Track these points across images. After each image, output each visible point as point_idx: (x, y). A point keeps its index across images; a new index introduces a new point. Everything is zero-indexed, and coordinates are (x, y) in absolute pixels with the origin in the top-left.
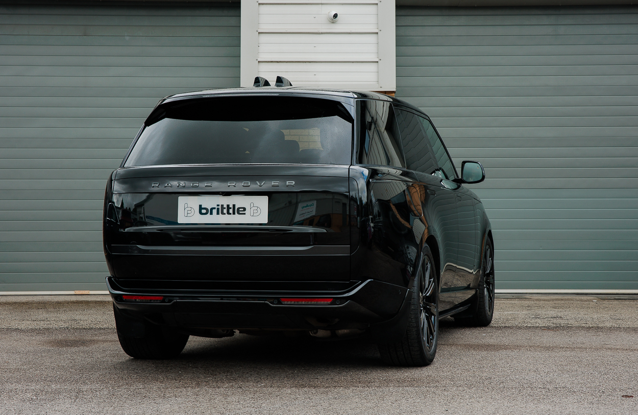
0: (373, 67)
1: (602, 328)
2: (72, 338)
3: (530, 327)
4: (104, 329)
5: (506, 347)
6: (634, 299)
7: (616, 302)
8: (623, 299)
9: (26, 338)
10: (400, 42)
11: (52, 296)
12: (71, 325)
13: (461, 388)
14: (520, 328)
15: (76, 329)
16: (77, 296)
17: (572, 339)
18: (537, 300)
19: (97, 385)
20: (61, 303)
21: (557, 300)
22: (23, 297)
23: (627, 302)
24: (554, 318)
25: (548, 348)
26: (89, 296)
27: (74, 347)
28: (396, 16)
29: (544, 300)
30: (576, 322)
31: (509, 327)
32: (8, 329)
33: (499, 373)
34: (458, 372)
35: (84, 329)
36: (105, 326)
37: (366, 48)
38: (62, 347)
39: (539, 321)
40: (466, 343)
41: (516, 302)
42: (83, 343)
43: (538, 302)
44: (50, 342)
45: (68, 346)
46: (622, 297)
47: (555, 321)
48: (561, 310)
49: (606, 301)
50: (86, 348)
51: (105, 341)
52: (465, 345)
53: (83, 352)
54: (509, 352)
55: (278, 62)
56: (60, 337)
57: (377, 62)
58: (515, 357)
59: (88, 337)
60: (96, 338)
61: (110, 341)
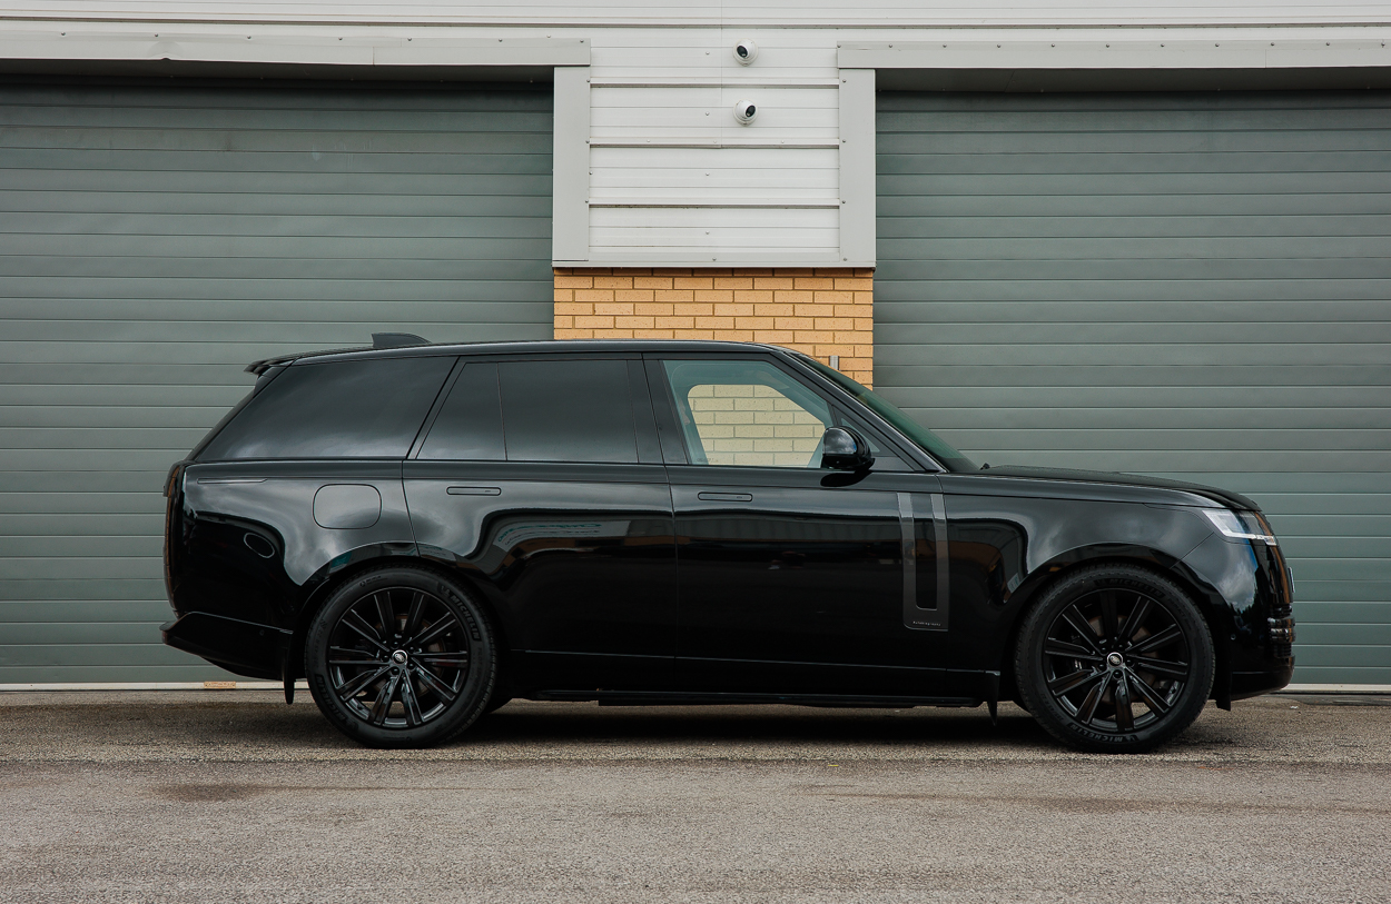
0: (828, 217)
1: (1322, 765)
2: (209, 781)
3: (1170, 763)
4: (274, 762)
5: (1129, 806)
6: (1376, 705)
7: (1339, 710)
8: (1352, 704)
9: (112, 780)
10: (886, 166)
11: (158, 693)
13: (1051, 894)
15: (217, 761)
16: (210, 693)
17: (1265, 788)
19: (275, 883)
20: (177, 707)
22: (99, 694)
23: (1363, 711)
25: (1218, 808)
26: (235, 693)
27: (216, 800)
28: (877, 111)
30: (1264, 753)
32: (72, 763)
33: (1125, 862)
34: (1037, 858)
35: (232, 762)
37: (814, 178)
38: (191, 800)
40: (1042, 795)
42: (234, 791)
44: (162, 790)
45: (202, 798)
46: (1350, 699)
48: (1227, 726)
49: (1319, 707)
50: (240, 804)
51: (281, 788)
52: (1041, 800)
53: (236, 811)
54: (1138, 816)
55: (629, 206)
56: (184, 780)
57: (838, 207)
58: (1152, 826)
59: (242, 778)
60: (259, 781)
61: (291, 788)
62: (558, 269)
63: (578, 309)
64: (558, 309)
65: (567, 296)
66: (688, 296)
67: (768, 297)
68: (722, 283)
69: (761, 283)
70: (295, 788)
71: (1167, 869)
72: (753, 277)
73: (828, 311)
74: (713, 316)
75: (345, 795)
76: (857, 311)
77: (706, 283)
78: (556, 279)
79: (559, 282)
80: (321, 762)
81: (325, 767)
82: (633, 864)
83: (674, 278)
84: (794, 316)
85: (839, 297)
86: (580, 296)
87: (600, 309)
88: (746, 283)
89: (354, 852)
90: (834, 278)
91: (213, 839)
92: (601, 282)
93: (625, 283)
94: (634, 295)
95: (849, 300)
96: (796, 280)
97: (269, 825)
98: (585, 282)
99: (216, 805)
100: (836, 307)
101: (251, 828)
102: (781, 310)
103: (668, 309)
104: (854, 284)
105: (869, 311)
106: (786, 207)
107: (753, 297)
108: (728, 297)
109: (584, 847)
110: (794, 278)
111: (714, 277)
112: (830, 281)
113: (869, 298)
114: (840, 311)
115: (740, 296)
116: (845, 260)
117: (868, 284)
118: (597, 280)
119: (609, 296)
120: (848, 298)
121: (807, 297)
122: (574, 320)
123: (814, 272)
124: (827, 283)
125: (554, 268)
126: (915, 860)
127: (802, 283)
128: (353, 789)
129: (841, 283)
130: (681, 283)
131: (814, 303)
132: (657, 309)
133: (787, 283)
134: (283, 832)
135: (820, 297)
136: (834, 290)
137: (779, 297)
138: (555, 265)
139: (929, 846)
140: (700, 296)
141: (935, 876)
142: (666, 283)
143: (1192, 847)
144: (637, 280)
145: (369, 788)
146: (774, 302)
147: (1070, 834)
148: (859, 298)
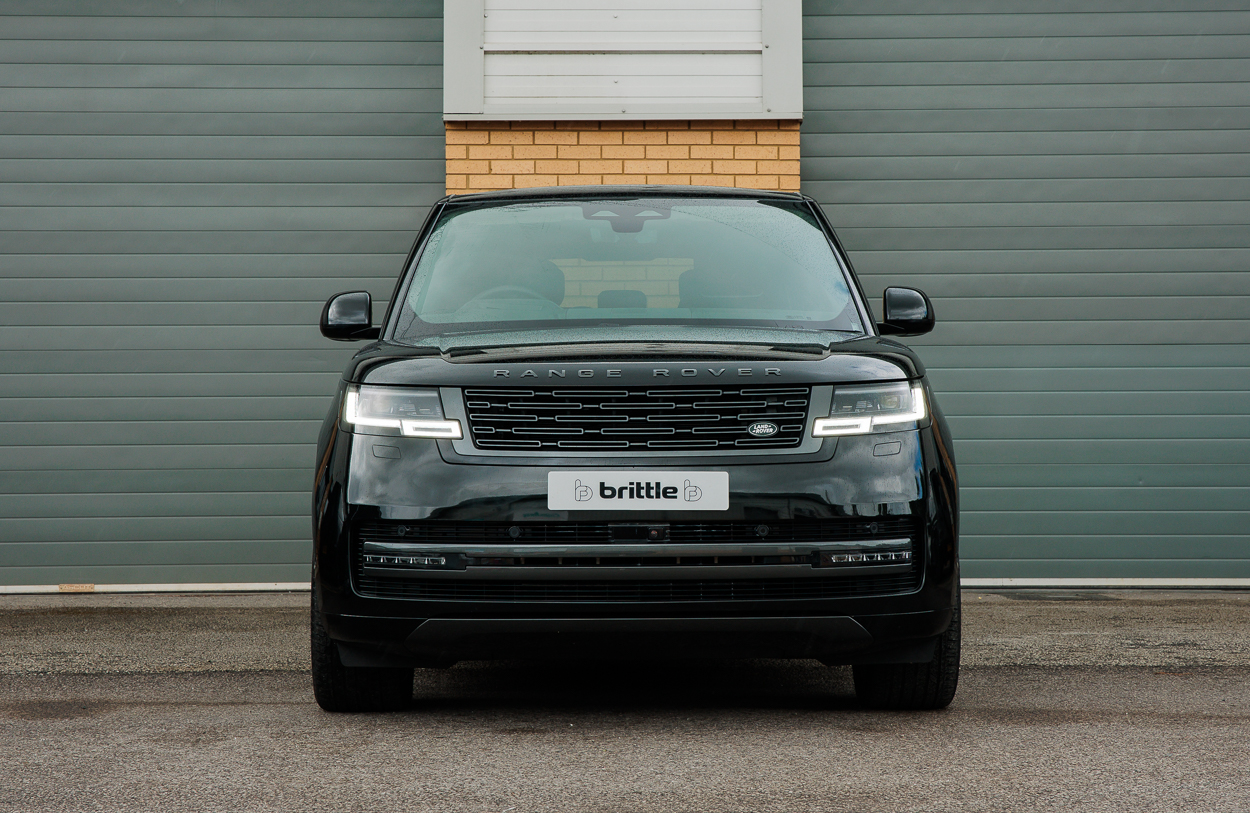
0: (749, 64)
2: (57, 696)
3: (1126, 667)
4: (132, 674)
5: (1076, 717)
12: (53, 666)
14: (1101, 670)
15: (66, 674)
16: (65, 597)
18: (1134, 603)
20: (27, 614)
21: (1179, 602)
24: (1179, 645)
25: (1175, 719)
26: (93, 597)
27: (62, 718)
29: (1151, 603)
30: (1232, 656)
31: (1076, 667)
33: (1066, 780)
34: (969, 776)
35: (85, 674)
36: (133, 667)
37: (733, 20)
38: (34, 717)
39: (1145, 652)
40: (981, 706)
41: (1086, 607)
42: (85, 708)
43: (1136, 608)
45: (48, 716)
47: (1182, 652)
48: (1193, 626)
50: (89, 722)
51: (133, 704)
52: (980, 711)
53: (83, 730)
54: (1085, 727)
55: (529, 53)
56: (29, 695)
57: (760, 52)
58: (1100, 739)
59: (93, 694)
60: (112, 696)
61: (146, 704)
62: (450, 123)
63: (472, 167)
64: (451, 167)
65: (460, 152)
66: (595, 152)
67: (683, 152)
68: (632, 137)
69: (676, 137)
70: (154, 704)
71: (1112, 788)
72: (667, 131)
73: (750, 167)
74: (623, 174)
75: (205, 711)
76: (782, 168)
77: (615, 137)
78: (448, 134)
79: (451, 137)
80: (182, 673)
81: (186, 679)
82: (521, 787)
83: (578, 131)
84: (712, 174)
85: (762, 153)
86: (475, 152)
87: (497, 167)
88: (659, 137)
89: (211, 776)
90: (756, 131)
91: (55, 762)
92: (498, 137)
93: (524, 138)
94: (535, 152)
95: (773, 156)
96: (715, 133)
97: (119, 745)
98: (480, 137)
99: (60, 724)
100: (760, 163)
101: (98, 750)
102: (697, 167)
103: (572, 167)
104: (780, 137)
105: (796, 168)
106: (703, 53)
107: (667, 152)
108: (639, 152)
109: (467, 769)
110: (712, 131)
111: (623, 131)
112: (752, 134)
113: (796, 153)
114: (764, 167)
115: (652, 152)
116: (769, 111)
117: (794, 138)
118: (494, 135)
119: (506, 152)
120: (772, 153)
121: (727, 152)
122: (468, 179)
123: (735, 125)
124: (749, 137)
125: (445, 122)
126: (834, 779)
127: (721, 137)
128: (216, 705)
129: (765, 137)
130: (587, 137)
131: (734, 159)
132: (560, 167)
133: (704, 137)
134: (133, 754)
135: (741, 152)
136: (757, 144)
137: (696, 152)
138: (446, 118)
139: (851, 763)
140: (608, 152)
141: (854, 798)
142: (570, 138)
143: (1142, 764)
144: (538, 135)
145: (233, 703)
146: (690, 159)
147: (1008, 748)
148: (785, 153)
